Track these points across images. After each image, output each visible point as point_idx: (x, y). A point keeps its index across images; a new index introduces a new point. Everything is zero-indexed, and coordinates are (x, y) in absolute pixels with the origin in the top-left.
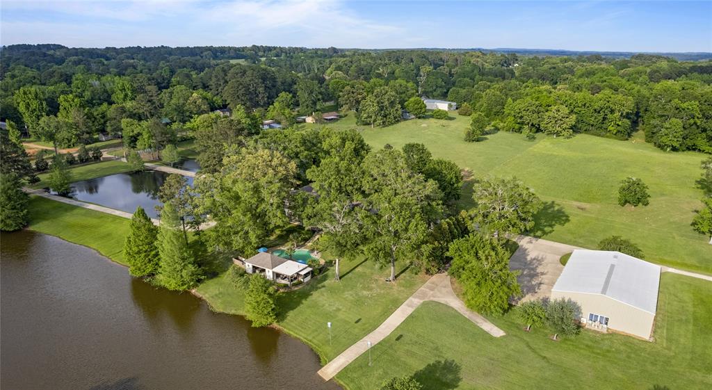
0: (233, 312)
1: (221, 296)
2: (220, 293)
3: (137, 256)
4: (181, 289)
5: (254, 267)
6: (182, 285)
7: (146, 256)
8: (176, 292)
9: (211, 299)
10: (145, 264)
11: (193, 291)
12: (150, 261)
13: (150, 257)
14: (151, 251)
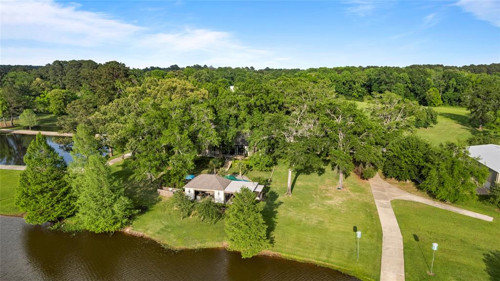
0: (197, 245)
1: (169, 230)
2: (167, 227)
3: (39, 197)
4: (112, 229)
5: (195, 191)
6: (114, 223)
7: (52, 196)
8: (105, 234)
9: (157, 235)
10: (52, 206)
11: (128, 230)
12: (58, 202)
13: (58, 196)
14: (59, 189)
